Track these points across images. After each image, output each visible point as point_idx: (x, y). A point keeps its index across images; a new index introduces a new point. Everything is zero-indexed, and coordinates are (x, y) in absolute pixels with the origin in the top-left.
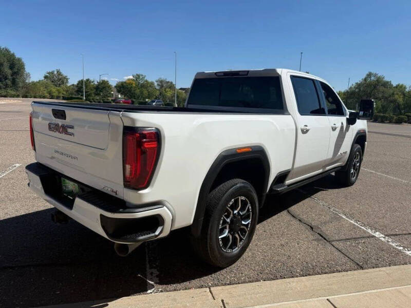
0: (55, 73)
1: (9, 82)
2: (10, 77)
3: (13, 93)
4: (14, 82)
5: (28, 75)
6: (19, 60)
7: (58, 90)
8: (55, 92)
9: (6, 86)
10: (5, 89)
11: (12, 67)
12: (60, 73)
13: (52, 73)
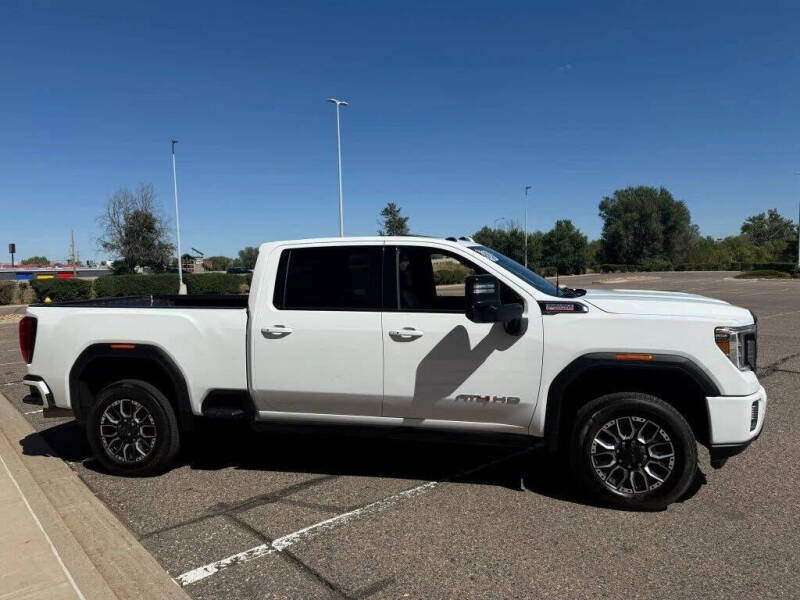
0: (767, 217)
1: (658, 246)
2: (661, 236)
3: (662, 262)
4: (667, 245)
5: (695, 229)
6: (680, 204)
7: (757, 252)
8: (749, 257)
9: (654, 253)
10: (650, 257)
11: (664, 220)
12: (777, 216)
13: (761, 218)
